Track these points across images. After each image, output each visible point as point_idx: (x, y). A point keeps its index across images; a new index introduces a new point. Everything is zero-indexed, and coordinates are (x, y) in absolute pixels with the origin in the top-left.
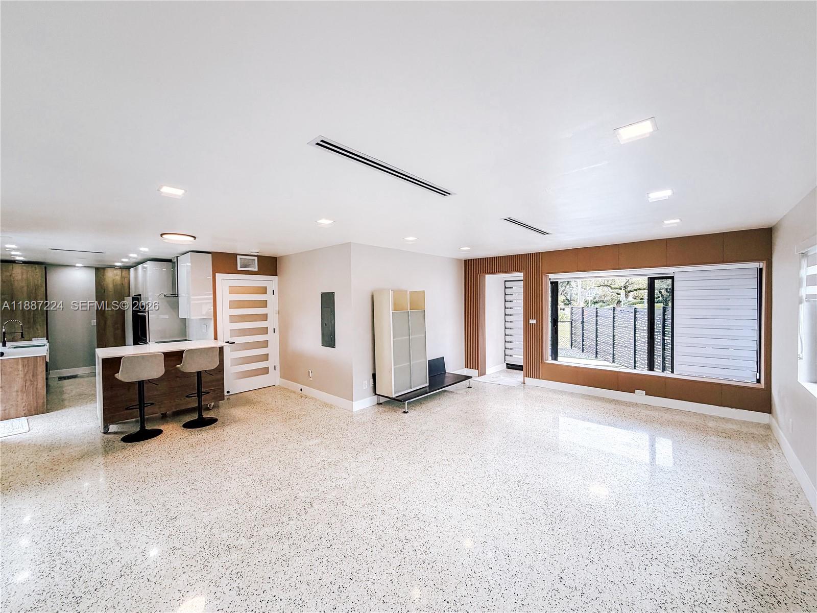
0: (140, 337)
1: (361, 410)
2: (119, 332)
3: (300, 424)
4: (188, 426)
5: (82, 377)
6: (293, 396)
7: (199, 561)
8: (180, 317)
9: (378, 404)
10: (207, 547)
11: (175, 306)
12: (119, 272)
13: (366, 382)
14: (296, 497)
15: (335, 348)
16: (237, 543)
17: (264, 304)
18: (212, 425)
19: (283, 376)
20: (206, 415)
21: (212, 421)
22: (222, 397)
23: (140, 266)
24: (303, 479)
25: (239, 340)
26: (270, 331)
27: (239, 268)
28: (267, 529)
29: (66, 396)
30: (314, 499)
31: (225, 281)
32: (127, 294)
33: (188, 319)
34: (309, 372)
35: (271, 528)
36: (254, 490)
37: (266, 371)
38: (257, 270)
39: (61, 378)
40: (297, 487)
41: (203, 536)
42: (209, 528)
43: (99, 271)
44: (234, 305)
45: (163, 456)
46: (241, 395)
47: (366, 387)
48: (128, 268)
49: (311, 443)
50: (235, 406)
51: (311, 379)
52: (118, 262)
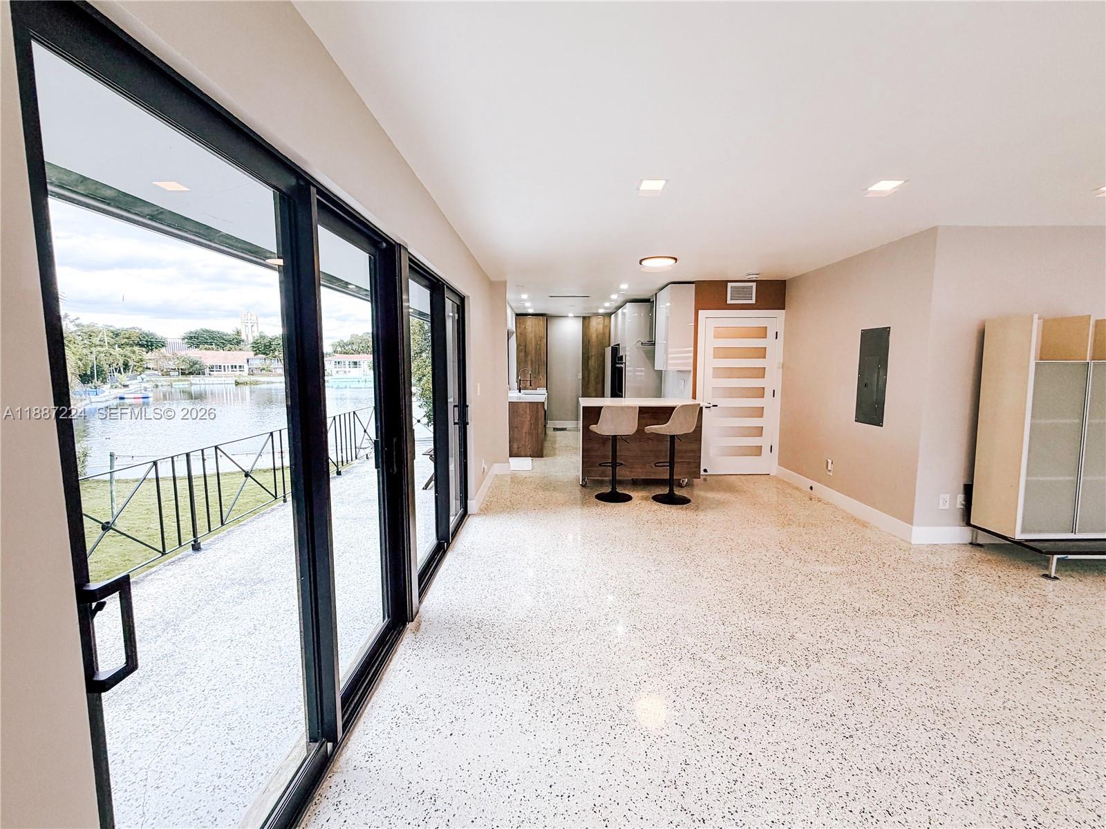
0: (617, 391)
1: (929, 545)
2: (600, 386)
3: (805, 536)
4: (657, 499)
5: (569, 430)
6: (797, 493)
7: (659, 654)
8: (656, 369)
9: (971, 544)
10: (669, 643)
11: (651, 356)
12: (600, 319)
13: (947, 497)
14: (793, 636)
15: (882, 426)
16: (704, 657)
17: (761, 353)
18: (684, 506)
19: (783, 462)
20: (678, 492)
21: (683, 501)
22: (697, 475)
23: (620, 311)
24: (806, 616)
25: (723, 403)
26: (768, 393)
27: (729, 302)
28: (745, 659)
29: (557, 446)
30: (824, 652)
31: (711, 319)
32: (607, 344)
33: (665, 371)
34: (828, 462)
35: (753, 662)
36: (730, 601)
37: (758, 451)
38: (754, 302)
39: (555, 429)
40: (795, 623)
41: (665, 628)
42: (673, 622)
43: (585, 319)
44: (720, 353)
45: (631, 524)
46: (721, 478)
47: (947, 507)
48: (609, 315)
49: (824, 569)
50: (712, 489)
51: (831, 474)
52: (601, 308)
